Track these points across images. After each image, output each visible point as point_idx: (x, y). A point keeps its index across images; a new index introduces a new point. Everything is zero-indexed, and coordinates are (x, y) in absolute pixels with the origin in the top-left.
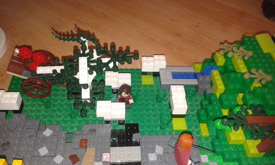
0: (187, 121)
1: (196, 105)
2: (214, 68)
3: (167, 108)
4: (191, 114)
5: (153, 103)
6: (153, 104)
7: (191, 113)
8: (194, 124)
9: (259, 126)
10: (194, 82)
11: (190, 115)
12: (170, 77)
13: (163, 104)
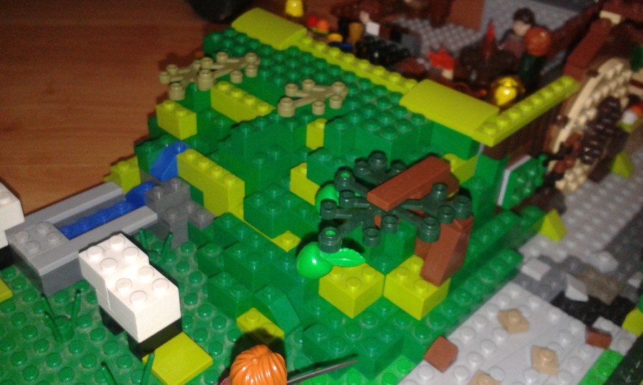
0: (196, 336)
1: (190, 277)
2: (179, 149)
3: (106, 339)
4: (193, 310)
5: (46, 354)
6: (48, 356)
7: (192, 307)
8: (221, 331)
9: (416, 201)
10: (144, 217)
11: (194, 315)
12: (57, 240)
13: (84, 335)
